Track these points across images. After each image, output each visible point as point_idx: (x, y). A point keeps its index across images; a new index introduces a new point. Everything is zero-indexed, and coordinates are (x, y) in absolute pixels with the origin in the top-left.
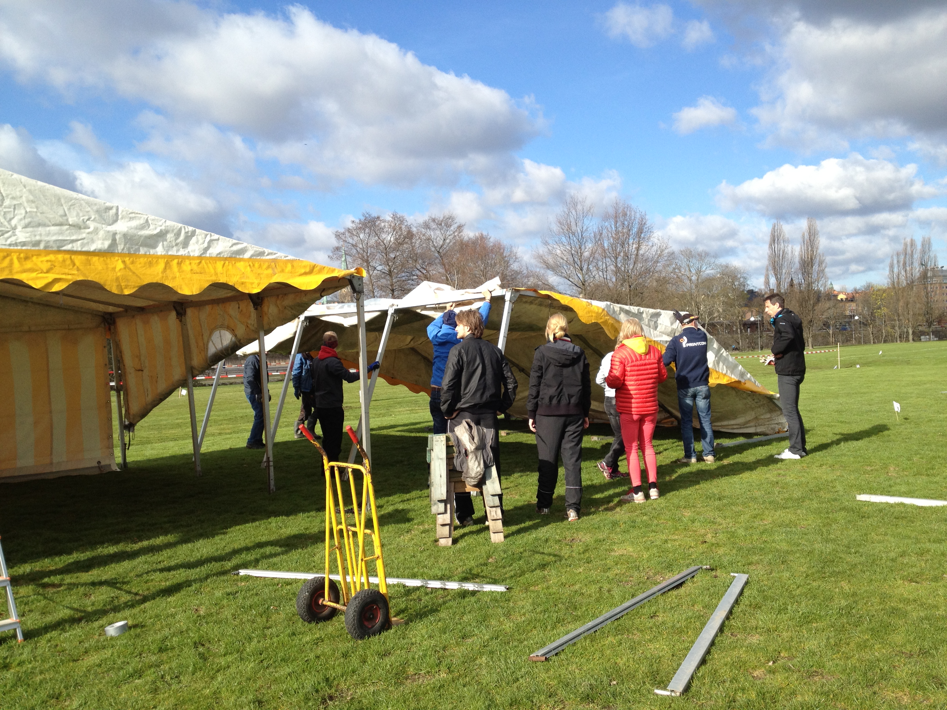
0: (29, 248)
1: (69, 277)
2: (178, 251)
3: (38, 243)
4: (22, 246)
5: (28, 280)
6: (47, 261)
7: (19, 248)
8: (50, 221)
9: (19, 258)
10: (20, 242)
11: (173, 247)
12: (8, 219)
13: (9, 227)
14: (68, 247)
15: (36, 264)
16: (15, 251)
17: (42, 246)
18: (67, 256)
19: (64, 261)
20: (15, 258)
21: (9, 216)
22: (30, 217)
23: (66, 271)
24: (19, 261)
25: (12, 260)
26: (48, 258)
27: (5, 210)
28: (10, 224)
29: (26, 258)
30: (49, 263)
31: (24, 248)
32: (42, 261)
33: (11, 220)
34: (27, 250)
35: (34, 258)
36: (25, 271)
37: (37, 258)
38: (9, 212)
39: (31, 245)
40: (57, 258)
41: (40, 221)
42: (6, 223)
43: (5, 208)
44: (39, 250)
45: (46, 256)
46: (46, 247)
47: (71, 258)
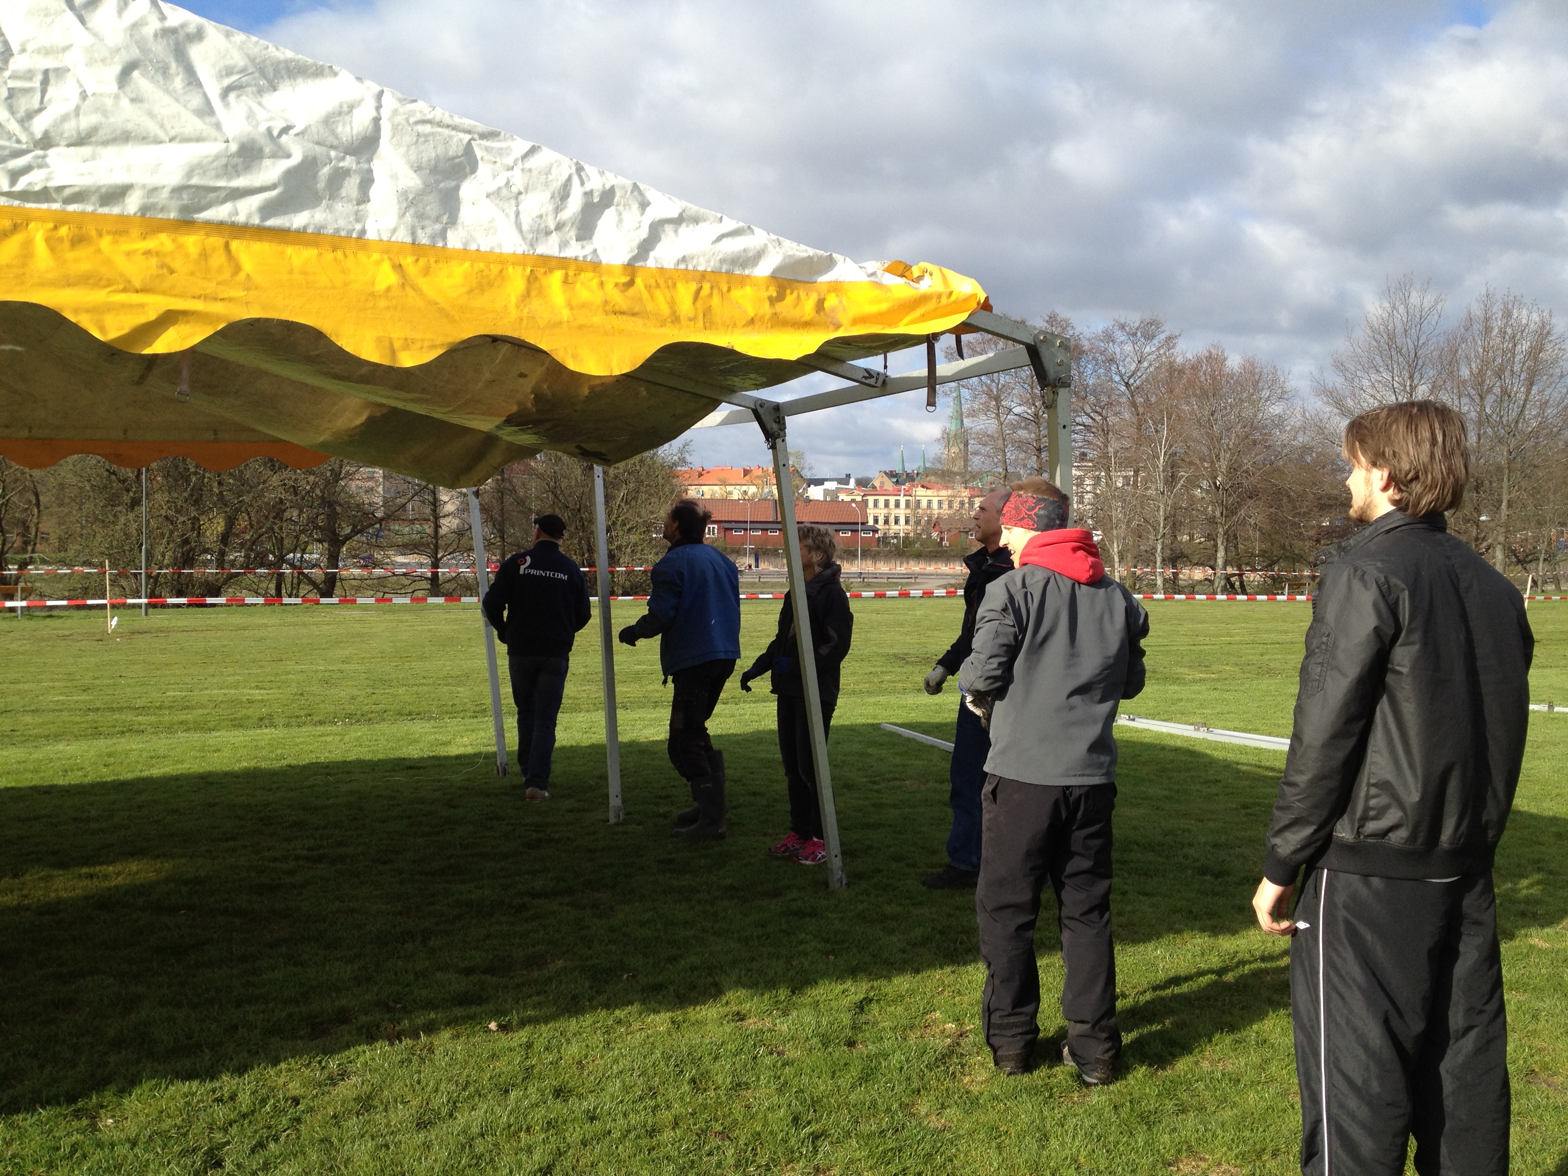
0: (89, 208)
1: (217, 308)
2: (564, 244)
3: (117, 194)
4: (67, 201)
5: (76, 311)
6: (147, 253)
7: (56, 206)
8: (162, 126)
9: (52, 242)
10: (60, 189)
11: (548, 233)
12: (21, 113)
13: (24, 138)
14: (220, 213)
15: (108, 262)
16: (42, 218)
17: (132, 204)
18: (215, 241)
19: (204, 255)
20: (39, 238)
21: (24, 104)
22: (97, 110)
23: (210, 287)
24: (52, 249)
25: (28, 244)
26: (151, 244)
27: (11, 84)
28: (26, 129)
29: (78, 241)
30: (153, 261)
31: (72, 208)
32: (129, 254)
33: (30, 115)
34: (83, 213)
35: (105, 243)
36: (69, 282)
37: (115, 242)
38: (26, 91)
39: (94, 199)
40: (180, 247)
41: (130, 126)
42: (13, 126)
43: (13, 77)
44: (123, 218)
45: (144, 237)
46: (144, 209)
47: (227, 246)
